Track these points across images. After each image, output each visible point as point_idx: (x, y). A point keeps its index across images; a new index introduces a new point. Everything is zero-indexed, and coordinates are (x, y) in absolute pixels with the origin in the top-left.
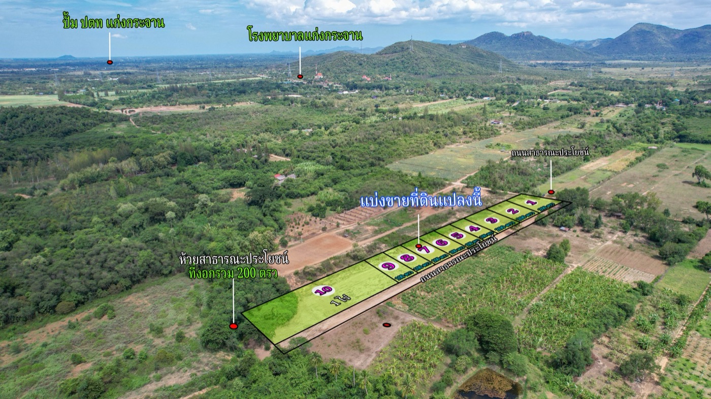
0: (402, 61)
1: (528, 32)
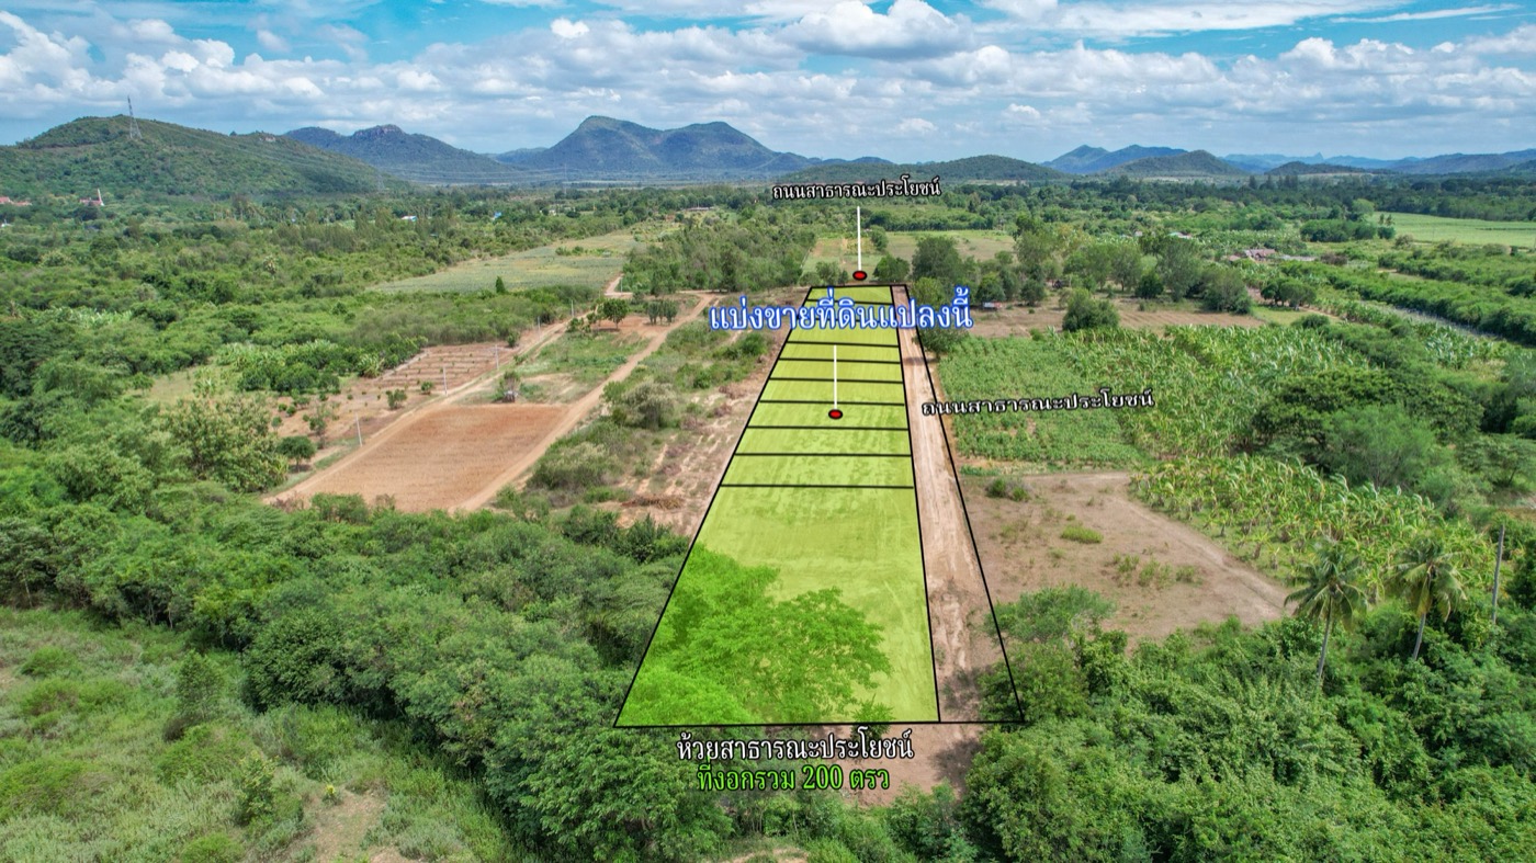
0: (117, 164)
1: (389, 126)
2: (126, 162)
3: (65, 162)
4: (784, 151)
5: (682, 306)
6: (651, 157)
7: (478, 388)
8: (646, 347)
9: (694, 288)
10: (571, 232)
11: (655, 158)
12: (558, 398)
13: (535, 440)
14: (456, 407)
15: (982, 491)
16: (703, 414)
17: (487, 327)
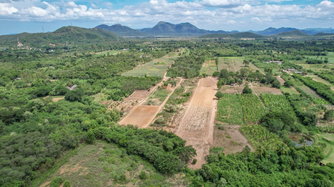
0: (69, 36)
1: (119, 24)
2: (71, 36)
3: (60, 36)
4: (201, 29)
5: (177, 82)
6: (173, 30)
7: (144, 101)
8: (171, 92)
9: (180, 77)
10: (157, 57)
11: (174, 30)
12: (157, 105)
13: (154, 113)
14: (142, 106)
15: (218, 128)
16: (179, 110)
17: (145, 88)
